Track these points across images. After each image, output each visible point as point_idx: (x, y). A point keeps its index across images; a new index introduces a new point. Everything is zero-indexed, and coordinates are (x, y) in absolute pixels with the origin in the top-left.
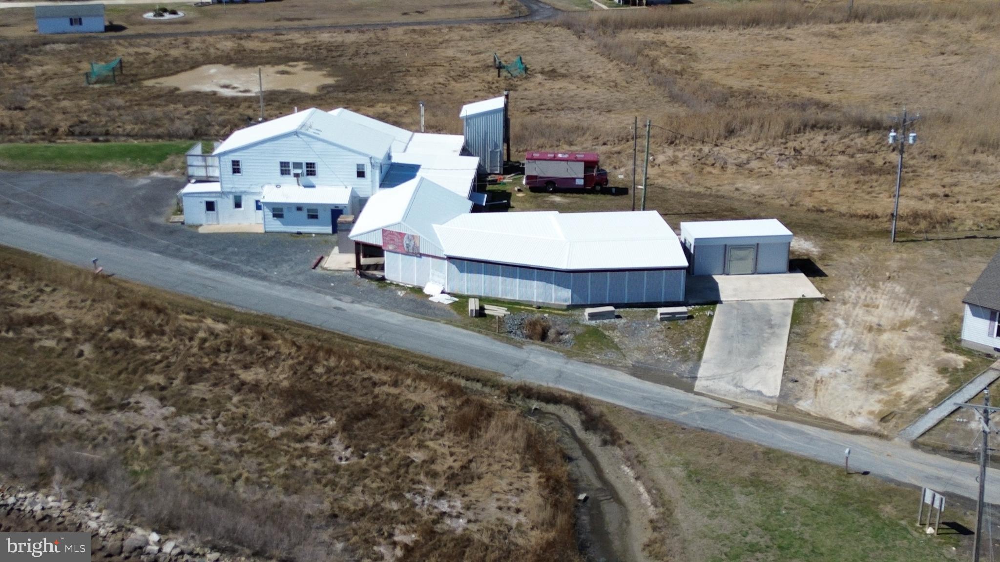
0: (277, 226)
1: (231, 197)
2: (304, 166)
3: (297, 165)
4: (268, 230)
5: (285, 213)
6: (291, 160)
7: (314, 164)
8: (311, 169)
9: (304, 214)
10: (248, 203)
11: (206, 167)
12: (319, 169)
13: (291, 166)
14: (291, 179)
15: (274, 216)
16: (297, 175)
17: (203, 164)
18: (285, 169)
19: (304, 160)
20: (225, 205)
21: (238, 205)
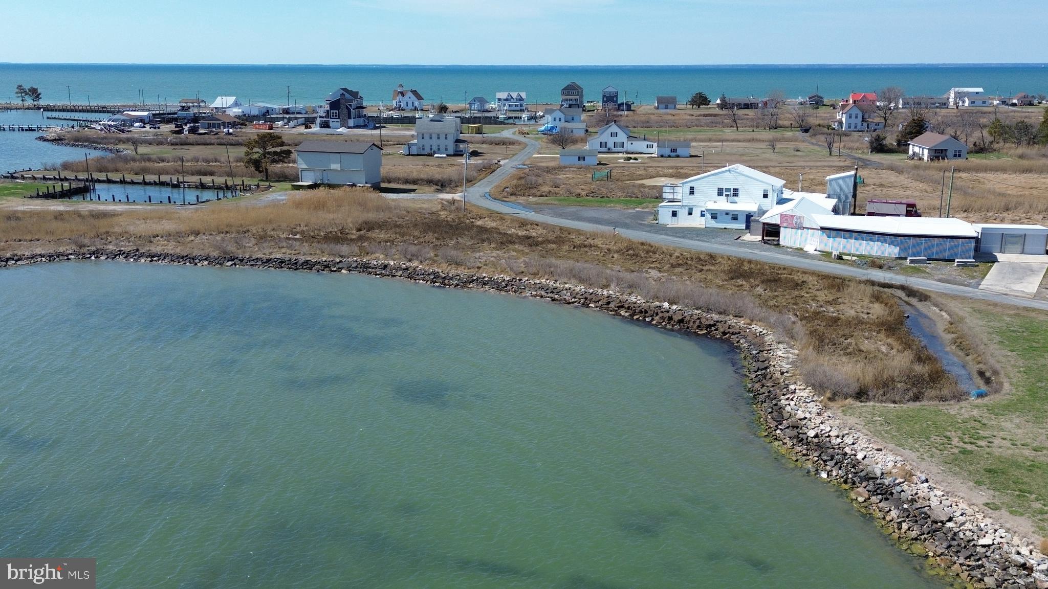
0: (713, 224)
1: (687, 208)
2: (732, 190)
3: (728, 190)
4: (707, 226)
5: (718, 216)
6: (724, 187)
7: (738, 189)
8: (736, 192)
9: (730, 217)
10: (697, 212)
11: (674, 193)
12: (740, 193)
13: (724, 190)
14: (724, 198)
15: (712, 218)
16: (727, 195)
17: (672, 191)
18: (720, 192)
19: (732, 188)
20: (682, 213)
21: (690, 214)
